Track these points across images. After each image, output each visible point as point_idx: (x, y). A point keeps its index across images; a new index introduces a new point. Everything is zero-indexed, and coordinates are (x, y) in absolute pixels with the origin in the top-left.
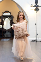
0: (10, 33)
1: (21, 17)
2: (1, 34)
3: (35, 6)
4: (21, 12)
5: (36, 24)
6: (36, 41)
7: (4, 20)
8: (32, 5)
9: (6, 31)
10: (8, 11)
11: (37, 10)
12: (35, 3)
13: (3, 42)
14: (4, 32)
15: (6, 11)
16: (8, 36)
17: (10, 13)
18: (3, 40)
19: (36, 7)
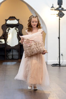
0: (18, 51)
1: (34, 24)
2: (4, 54)
3: (57, 9)
4: (34, 17)
5: (59, 38)
6: (59, 65)
7: (7, 31)
8: (53, 7)
9: (10, 49)
10: (14, 17)
11: (61, 15)
12: (58, 4)
13: (6, 66)
14: (7, 51)
15: (10, 17)
16: (14, 57)
17: (18, 20)
18: (6, 63)
19: (59, 10)
